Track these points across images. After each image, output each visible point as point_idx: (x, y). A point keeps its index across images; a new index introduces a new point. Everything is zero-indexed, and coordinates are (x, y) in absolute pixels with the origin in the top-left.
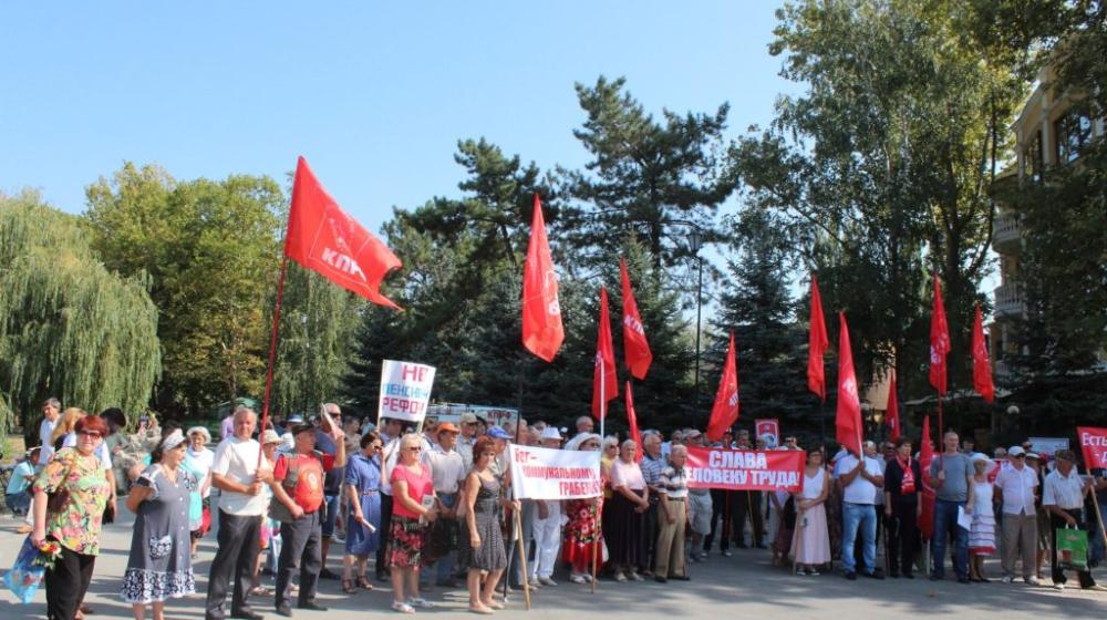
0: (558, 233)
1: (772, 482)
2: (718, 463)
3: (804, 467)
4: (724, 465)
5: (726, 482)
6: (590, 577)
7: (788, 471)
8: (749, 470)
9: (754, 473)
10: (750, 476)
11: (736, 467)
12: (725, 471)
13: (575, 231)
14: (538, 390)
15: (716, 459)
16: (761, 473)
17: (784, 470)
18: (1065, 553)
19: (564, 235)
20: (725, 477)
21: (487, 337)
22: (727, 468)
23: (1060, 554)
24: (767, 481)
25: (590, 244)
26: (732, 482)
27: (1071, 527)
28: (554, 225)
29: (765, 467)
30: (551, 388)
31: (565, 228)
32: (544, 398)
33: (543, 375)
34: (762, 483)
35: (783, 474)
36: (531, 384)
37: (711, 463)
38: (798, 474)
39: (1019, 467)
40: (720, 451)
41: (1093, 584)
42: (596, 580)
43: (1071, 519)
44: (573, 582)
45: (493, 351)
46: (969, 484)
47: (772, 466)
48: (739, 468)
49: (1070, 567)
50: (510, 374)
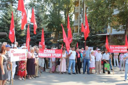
2: (46, 52)
3: (62, 53)
7: (59, 53)
8: (51, 54)
9: (52, 54)
10: (52, 55)
11: (49, 53)
15: (45, 51)
16: (54, 54)
17: (58, 53)
18: (106, 68)
20: (47, 55)
22: (47, 53)
23: (105, 68)
24: (55, 56)
26: (48, 56)
27: (107, 63)
35: (58, 54)
38: (61, 54)
39: (99, 53)
40: (46, 49)
41: (110, 73)
43: (107, 62)
44: (19, 80)
46: (90, 56)
47: (56, 53)
49: (106, 70)
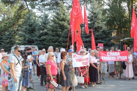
0: (39, 3)
1: (121, 59)
4: (110, 55)
5: (111, 59)
6: (86, 86)
9: (117, 57)
10: (116, 58)
12: (111, 57)
13: (43, 3)
14: (41, 41)
15: (109, 54)
16: (119, 57)
19: (41, 4)
21: (26, 29)
22: (111, 56)
24: (120, 59)
25: (47, 6)
28: (39, 1)
29: (119, 55)
30: (44, 40)
31: (41, 2)
32: (42, 43)
33: (41, 37)
34: (119, 59)
35: (123, 57)
36: (39, 40)
37: (108, 55)
38: (127, 56)
42: (87, 87)
45: (28, 32)
47: (121, 55)
48: (114, 56)
50: (33, 37)
